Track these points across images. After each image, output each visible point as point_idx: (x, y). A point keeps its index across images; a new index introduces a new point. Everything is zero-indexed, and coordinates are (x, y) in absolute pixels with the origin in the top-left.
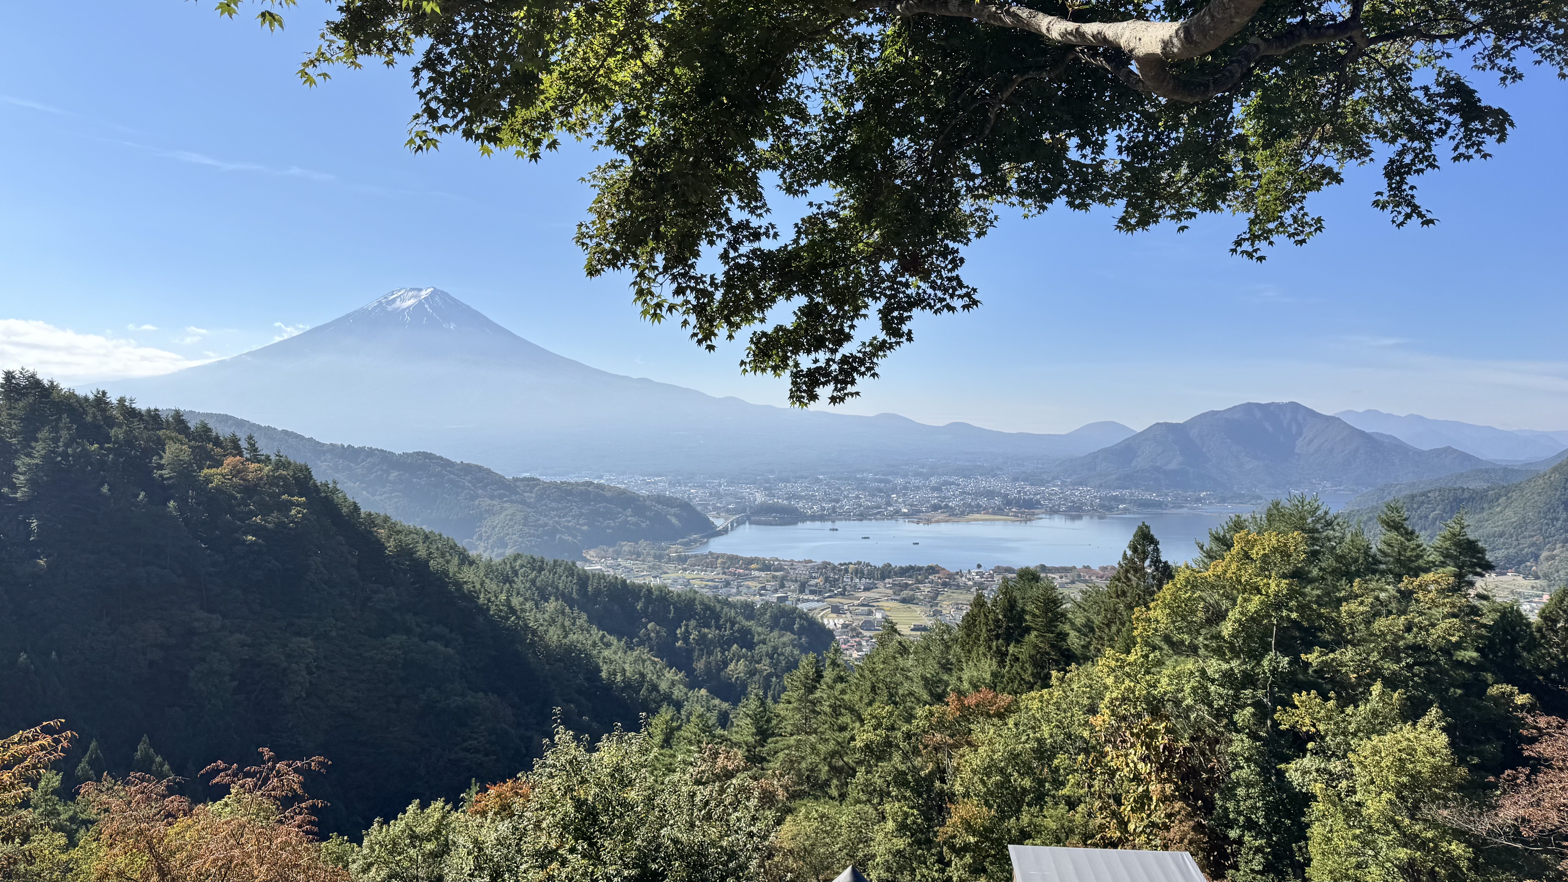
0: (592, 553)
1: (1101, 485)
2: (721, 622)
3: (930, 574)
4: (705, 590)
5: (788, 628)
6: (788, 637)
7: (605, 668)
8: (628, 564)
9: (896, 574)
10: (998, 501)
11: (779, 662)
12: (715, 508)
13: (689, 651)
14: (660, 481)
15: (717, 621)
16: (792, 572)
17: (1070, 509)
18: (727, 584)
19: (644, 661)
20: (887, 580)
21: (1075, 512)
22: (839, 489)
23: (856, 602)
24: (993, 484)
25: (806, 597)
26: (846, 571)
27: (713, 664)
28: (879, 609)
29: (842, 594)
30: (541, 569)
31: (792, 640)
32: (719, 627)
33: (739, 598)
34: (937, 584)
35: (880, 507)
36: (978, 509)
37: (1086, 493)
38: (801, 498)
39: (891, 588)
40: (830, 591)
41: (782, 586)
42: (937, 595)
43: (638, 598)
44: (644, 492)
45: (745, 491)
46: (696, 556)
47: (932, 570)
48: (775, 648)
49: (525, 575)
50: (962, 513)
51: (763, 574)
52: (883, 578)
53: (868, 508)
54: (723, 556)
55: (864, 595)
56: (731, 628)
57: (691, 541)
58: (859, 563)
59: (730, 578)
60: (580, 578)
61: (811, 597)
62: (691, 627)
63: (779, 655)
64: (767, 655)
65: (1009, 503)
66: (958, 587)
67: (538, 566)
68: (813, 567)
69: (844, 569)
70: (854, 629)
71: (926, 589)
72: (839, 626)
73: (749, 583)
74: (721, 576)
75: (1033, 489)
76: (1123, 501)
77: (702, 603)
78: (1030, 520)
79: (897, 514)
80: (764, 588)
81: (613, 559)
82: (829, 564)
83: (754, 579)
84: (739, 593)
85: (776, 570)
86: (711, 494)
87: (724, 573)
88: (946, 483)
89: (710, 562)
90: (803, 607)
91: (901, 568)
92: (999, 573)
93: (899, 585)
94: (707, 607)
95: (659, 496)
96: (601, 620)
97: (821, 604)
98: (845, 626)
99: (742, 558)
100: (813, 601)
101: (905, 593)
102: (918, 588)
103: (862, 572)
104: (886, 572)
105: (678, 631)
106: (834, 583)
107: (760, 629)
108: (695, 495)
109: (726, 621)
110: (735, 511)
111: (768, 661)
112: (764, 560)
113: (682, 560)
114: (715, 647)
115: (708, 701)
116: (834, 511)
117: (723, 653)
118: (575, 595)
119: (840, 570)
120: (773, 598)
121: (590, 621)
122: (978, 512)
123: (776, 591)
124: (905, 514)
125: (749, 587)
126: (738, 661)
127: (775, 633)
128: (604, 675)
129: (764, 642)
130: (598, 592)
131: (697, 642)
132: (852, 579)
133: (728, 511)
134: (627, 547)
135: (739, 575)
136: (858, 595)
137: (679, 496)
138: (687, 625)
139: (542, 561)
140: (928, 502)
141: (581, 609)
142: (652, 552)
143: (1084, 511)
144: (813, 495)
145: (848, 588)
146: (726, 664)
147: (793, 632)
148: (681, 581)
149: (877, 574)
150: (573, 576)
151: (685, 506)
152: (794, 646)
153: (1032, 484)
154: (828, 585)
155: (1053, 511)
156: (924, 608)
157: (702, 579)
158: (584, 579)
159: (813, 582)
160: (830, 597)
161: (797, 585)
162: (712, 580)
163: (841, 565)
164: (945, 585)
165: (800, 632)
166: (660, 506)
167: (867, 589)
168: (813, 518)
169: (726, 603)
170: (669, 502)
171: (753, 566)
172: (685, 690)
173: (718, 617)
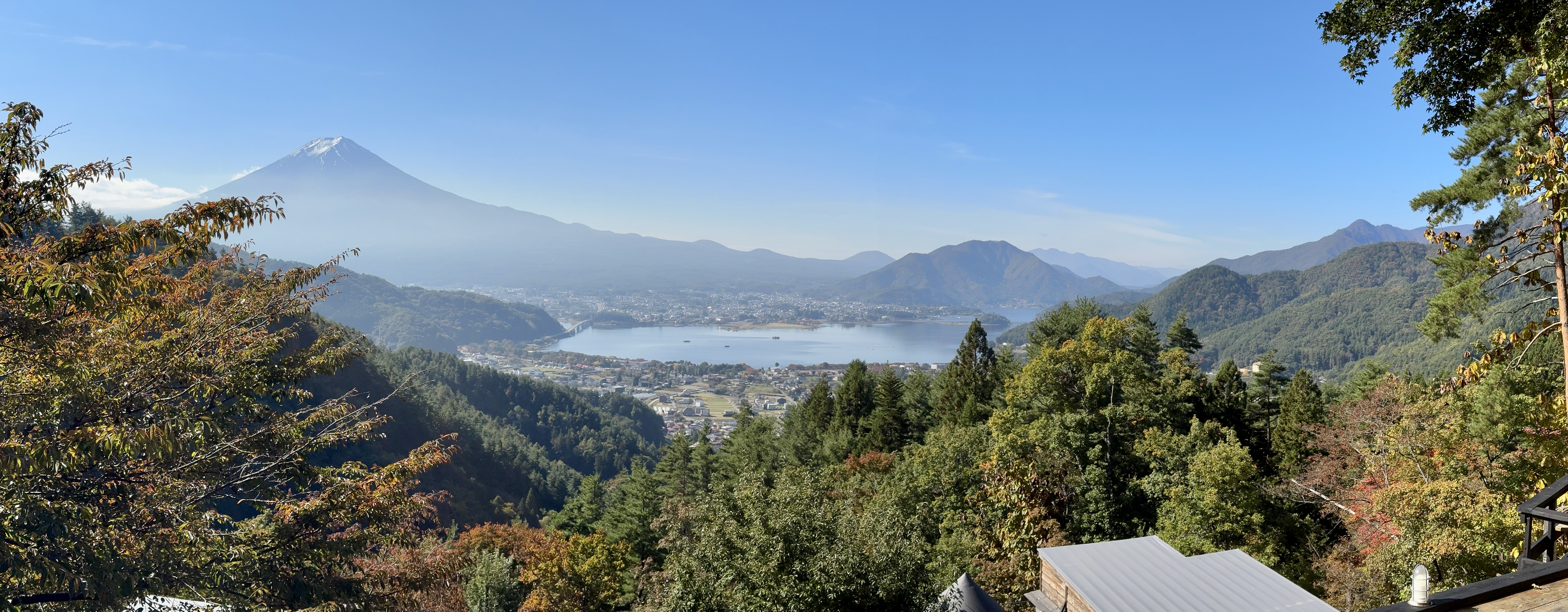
0: (464, 348)
1: (869, 301)
2: (574, 407)
3: (739, 371)
4: (557, 381)
5: (626, 413)
6: (626, 420)
7: (486, 439)
8: (494, 358)
9: (712, 371)
10: (791, 312)
11: (620, 440)
12: (564, 315)
13: (549, 431)
14: (519, 292)
15: (571, 406)
16: (627, 368)
17: (846, 319)
18: (575, 377)
19: (513, 436)
20: (704, 376)
21: (849, 321)
22: (665, 301)
23: (680, 394)
24: (789, 299)
25: (639, 389)
26: (672, 368)
27: (567, 441)
28: (698, 399)
29: (668, 387)
30: (429, 360)
31: (629, 424)
32: (572, 412)
33: (584, 388)
34: (744, 379)
35: (698, 317)
36: (776, 319)
37: (857, 307)
38: (634, 308)
39: (707, 382)
40: (659, 384)
41: (620, 380)
42: (744, 388)
43: (507, 386)
44: (506, 300)
45: (589, 301)
46: (549, 353)
47: (740, 367)
48: (617, 430)
49: (417, 363)
50: (764, 322)
51: (603, 369)
52: (701, 374)
53: (689, 317)
54: (571, 354)
55: (686, 388)
56: (582, 412)
57: (545, 341)
58: (682, 362)
59: (578, 372)
60: (460, 368)
61: (643, 389)
62: (549, 411)
63: (620, 435)
64: (611, 434)
65: (799, 314)
66: (761, 381)
67: (427, 357)
68: (644, 365)
69: (669, 367)
70: (678, 415)
71: (735, 383)
72: (666, 413)
73: (593, 377)
74: (570, 370)
75: (819, 304)
76: (884, 313)
77: (558, 391)
78: (816, 328)
79: (712, 322)
80: (605, 381)
81: (482, 354)
82: (658, 362)
83: (596, 373)
84: (584, 384)
85: (615, 367)
86: (560, 303)
87: (572, 368)
88: (751, 298)
89: (560, 358)
90: (637, 396)
91: (716, 366)
92: (793, 370)
93: (714, 380)
94: (562, 395)
95: (519, 304)
96: (477, 402)
97: (651, 395)
98: (671, 413)
99: (586, 356)
100: (645, 392)
101: (719, 386)
102: (729, 382)
103: (684, 369)
104: (704, 369)
105: (539, 414)
106: (662, 378)
107: (604, 414)
108: (547, 303)
109: (578, 407)
110: (581, 318)
111: (612, 439)
112: (605, 358)
113: (537, 356)
114: (569, 427)
115: (565, 471)
116: (662, 320)
117: (575, 432)
118: (456, 381)
119: (667, 367)
120: (613, 389)
121: (470, 402)
122: (776, 321)
123: (615, 383)
124: (718, 323)
125: (592, 380)
126: (587, 439)
127: (616, 418)
128: (485, 445)
129: (608, 424)
130: (474, 379)
131: (554, 422)
132: (676, 375)
133: (575, 317)
134: (492, 344)
135: (585, 370)
136: (681, 387)
137: (535, 303)
138: (546, 409)
139: (430, 353)
140: (737, 312)
141: (463, 392)
142: (514, 349)
143: (856, 321)
144: (644, 306)
145: (673, 382)
146: (577, 441)
147: (630, 417)
148: (537, 373)
149: (697, 371)
150: (455, 366)
151: (540, 312)
152: (632, 428)
153: (817, 300)
154: (656, 379)
155: (834, 321)
156: (734, 398)
157: (554, 372)
158: (463, 369)
159: (645, 377)
160: (658, 389)
161: (632, 380)
162: (563, 373)
163: (668, 363)
164: (750, 379)
165: (637, 416)
166: (520, 312)
167: (688, 383)
168: (644, 324)
169: (576, 391)
170: (527, 309)
171: (595, 363)
172: (547, 461)
173: (571, 403)
